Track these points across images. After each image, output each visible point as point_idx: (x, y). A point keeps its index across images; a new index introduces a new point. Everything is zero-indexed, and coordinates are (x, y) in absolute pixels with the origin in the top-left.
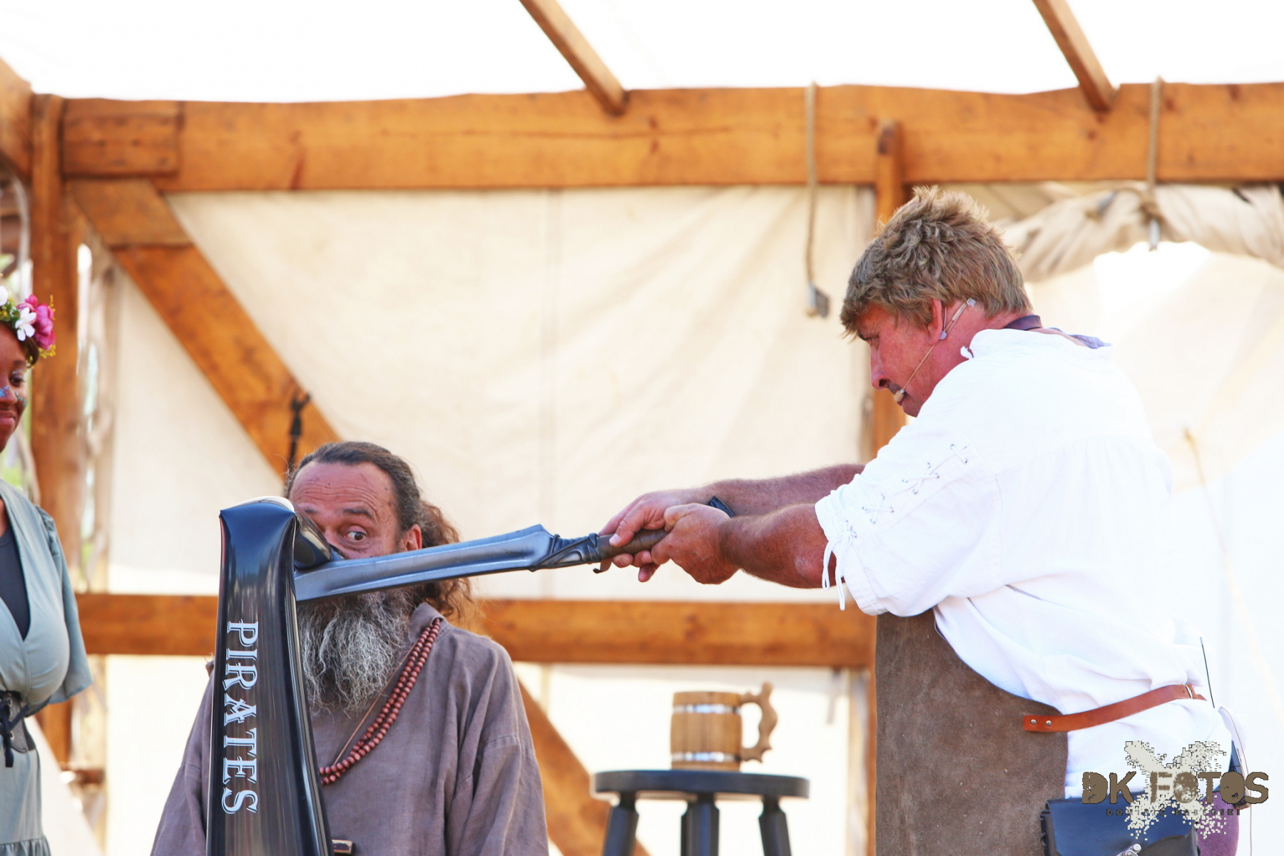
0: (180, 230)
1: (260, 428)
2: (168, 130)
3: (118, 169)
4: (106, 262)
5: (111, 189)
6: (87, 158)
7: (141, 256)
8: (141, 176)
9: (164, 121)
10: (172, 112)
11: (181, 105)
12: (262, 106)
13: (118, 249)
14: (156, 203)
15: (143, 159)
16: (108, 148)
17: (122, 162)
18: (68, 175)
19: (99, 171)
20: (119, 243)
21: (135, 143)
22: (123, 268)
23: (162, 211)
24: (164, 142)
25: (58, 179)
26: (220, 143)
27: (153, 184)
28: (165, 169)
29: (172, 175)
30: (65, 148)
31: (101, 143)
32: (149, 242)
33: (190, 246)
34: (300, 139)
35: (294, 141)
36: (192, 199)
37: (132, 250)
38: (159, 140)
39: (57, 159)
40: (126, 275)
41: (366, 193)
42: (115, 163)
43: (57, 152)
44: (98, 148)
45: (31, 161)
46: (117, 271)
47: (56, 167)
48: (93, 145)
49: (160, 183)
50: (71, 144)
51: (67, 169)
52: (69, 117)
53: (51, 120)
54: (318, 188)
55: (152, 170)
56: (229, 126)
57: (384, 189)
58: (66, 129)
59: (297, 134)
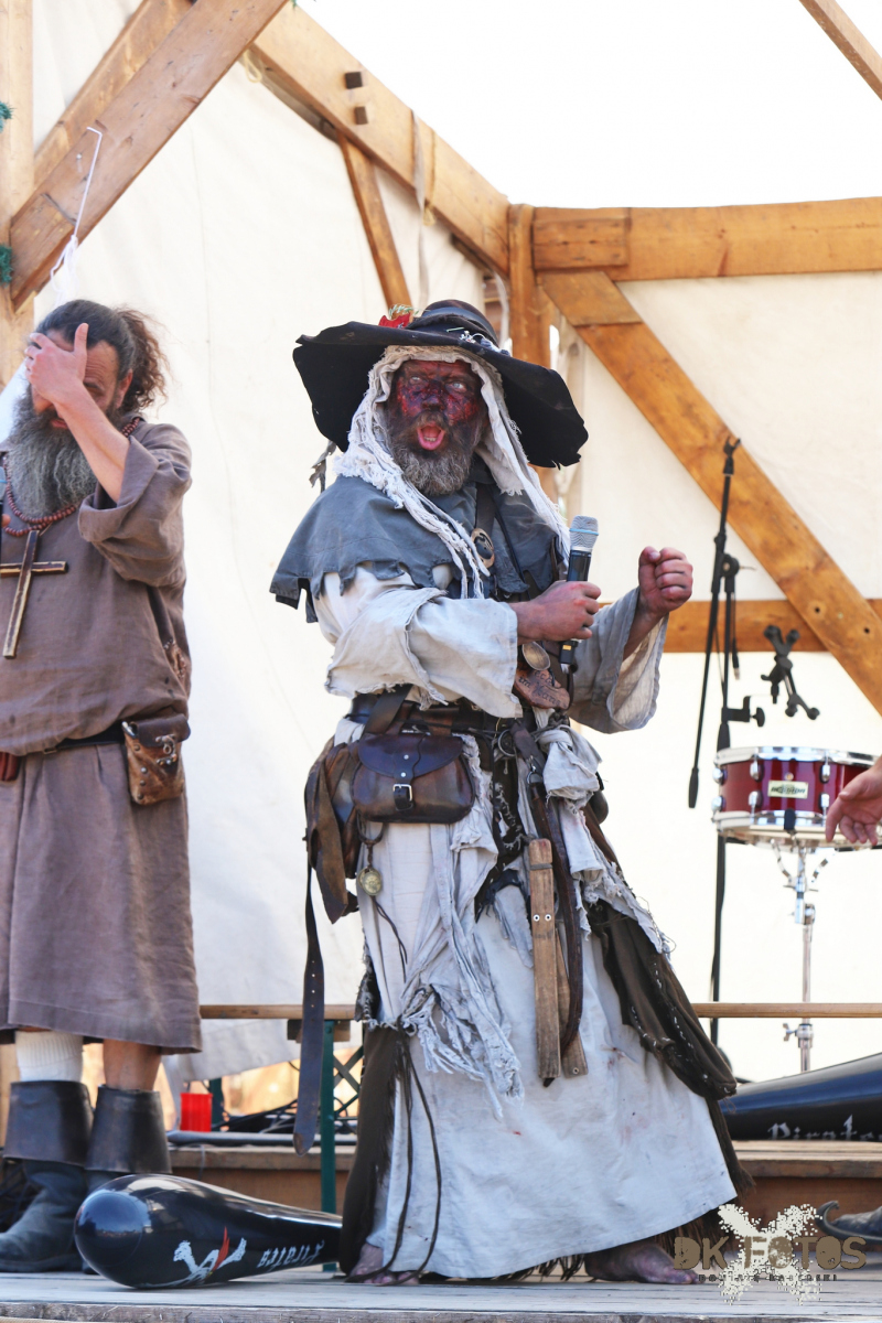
0: (631, 311)
1: (700, 468)
2: (620, 231)
3: (580, 264)
4: (572, 337)
5: (574, 280)
6: (554, 256)
7: (600, 332)
8: (598, 268)
9: (616, 225)
10: (622, 216)
11: (629, 210)
12: (694, 210)
13: (579, 328)
14: (611, 289)
15: (599, 255)
16: (571, 246)
17: (583, 258)
18: (539, 269)
19: (564, 265)
20: (583, 322)
21: (592, 242)
22: (586, 342)
23: (617, 296)
24: (616, 241)
25: (530, 273)
26: (661, 240)
27: (608, 274)
28: (618, 262)
29: (623, 267)
30: (536, 248)
31: (565, 243)
32: (606, 321)
33: (640, 323)
34: (725, 235)
35: (721, 237)
36: (638, 285)
37: (592, 328)
38: (612, 239)
39: (529, 257)
40: (587, 348)
41: (779, 277)
42: (577, 259)
43: (529, 252)
44: (563, 247)
45: (508, 259)
46: (580, 345)
47: (530, 264)
48: (558, 245)
49: (614, 273)
50: (540, 245)
51: (538, 264)
52: (538, 223)
53: (524, 226)
54: (741, 275)
55: (606, 263)
56: (668, 226)
57: (794, 273)
58: (535, 232)
59: (723, 231)
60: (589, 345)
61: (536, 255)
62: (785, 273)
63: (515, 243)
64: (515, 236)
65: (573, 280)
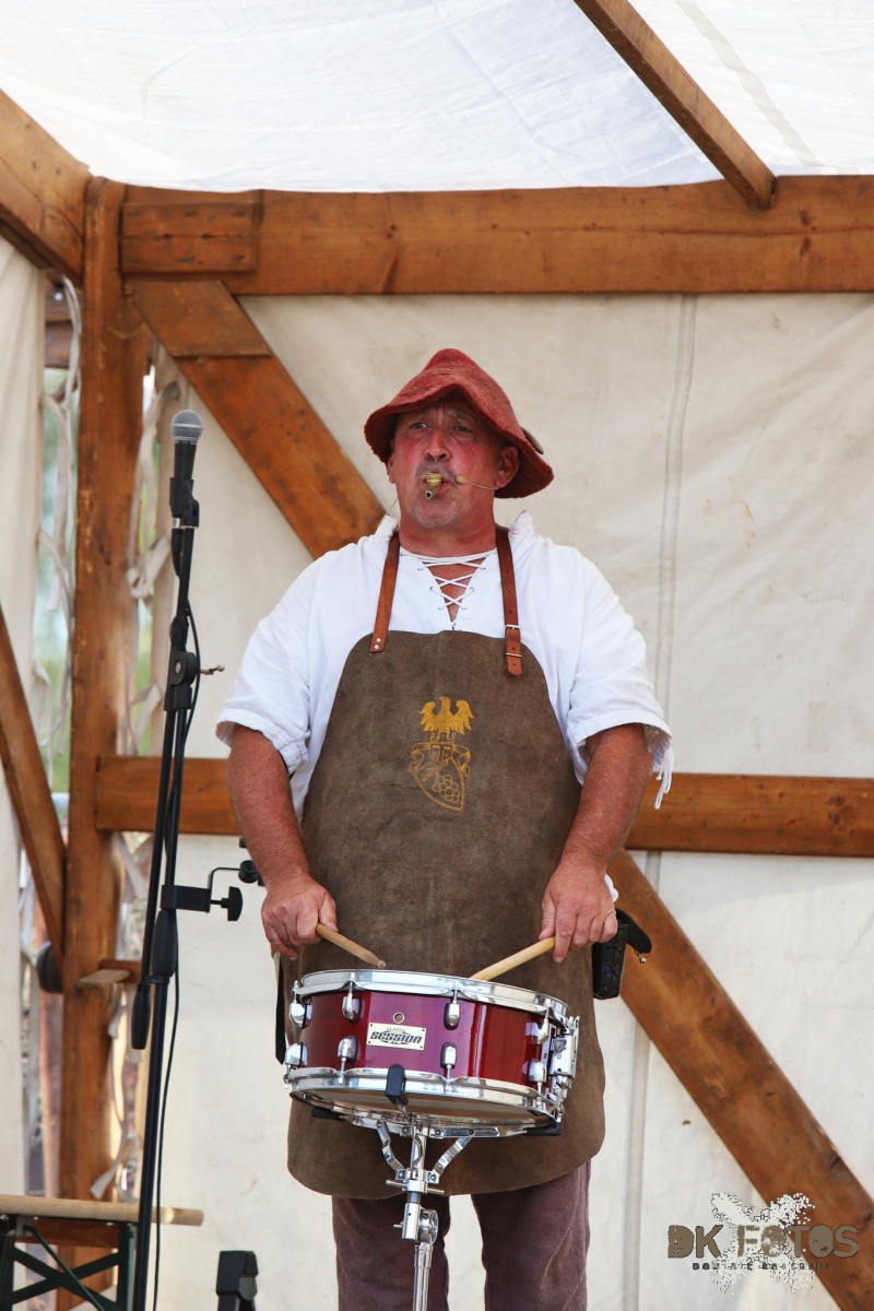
0: (256, 338)
2: (245, 221)
3: (186, 267)
4: (170, 374)
6: (151, 254)
7: (211, 367)
8: (212, 275)
9: (240, 213)
10: (250, 203)
11: (262, 192)
12: (354, 196)
13: (184, 362)
14: (231, 307)
15: (214, 255)
16: (175, 241)
17: (192, 259)
18: (128, 272)
19: (164, 269)
20: (186, 353)
21: (206, 236)
22: (190, 382)
23: (238, 315)
24: (240, 237)
25: (115, 278)
26: (304, 238)
27: (225, 285)
28: (241, 268)
29: (249, 274)
30: (126, 242)
31: (167, 236)
32: (219, 352)
33: (269, 357)
34: (396, 235)
35: (389, 236)
36: (270, 302)
37: (200, 361)
38: (233, 233)
39: (115, 256)
40: (192, 390)
41: (471, 299)
42: (183, 261)
43: (115, 247)
44: (164, 242)
45: (83, 256)
46: (183, 384)
47: (115, 265)
48: (158, 238)
49: (235, 283)
50: (130, 237)
51: (127, 266)
52: (131, 205)
53: (108, 210)
54: (416, 293)
55: (224, 269)
56: (315, 218)
57: (491, 293)
58: (125, 219)
59: (393, 228)
60: (195, 387)
61: (125, 252)
62: (479, 293)
63: (94, 232)
64: (94, 223)
65: (177, 290)
